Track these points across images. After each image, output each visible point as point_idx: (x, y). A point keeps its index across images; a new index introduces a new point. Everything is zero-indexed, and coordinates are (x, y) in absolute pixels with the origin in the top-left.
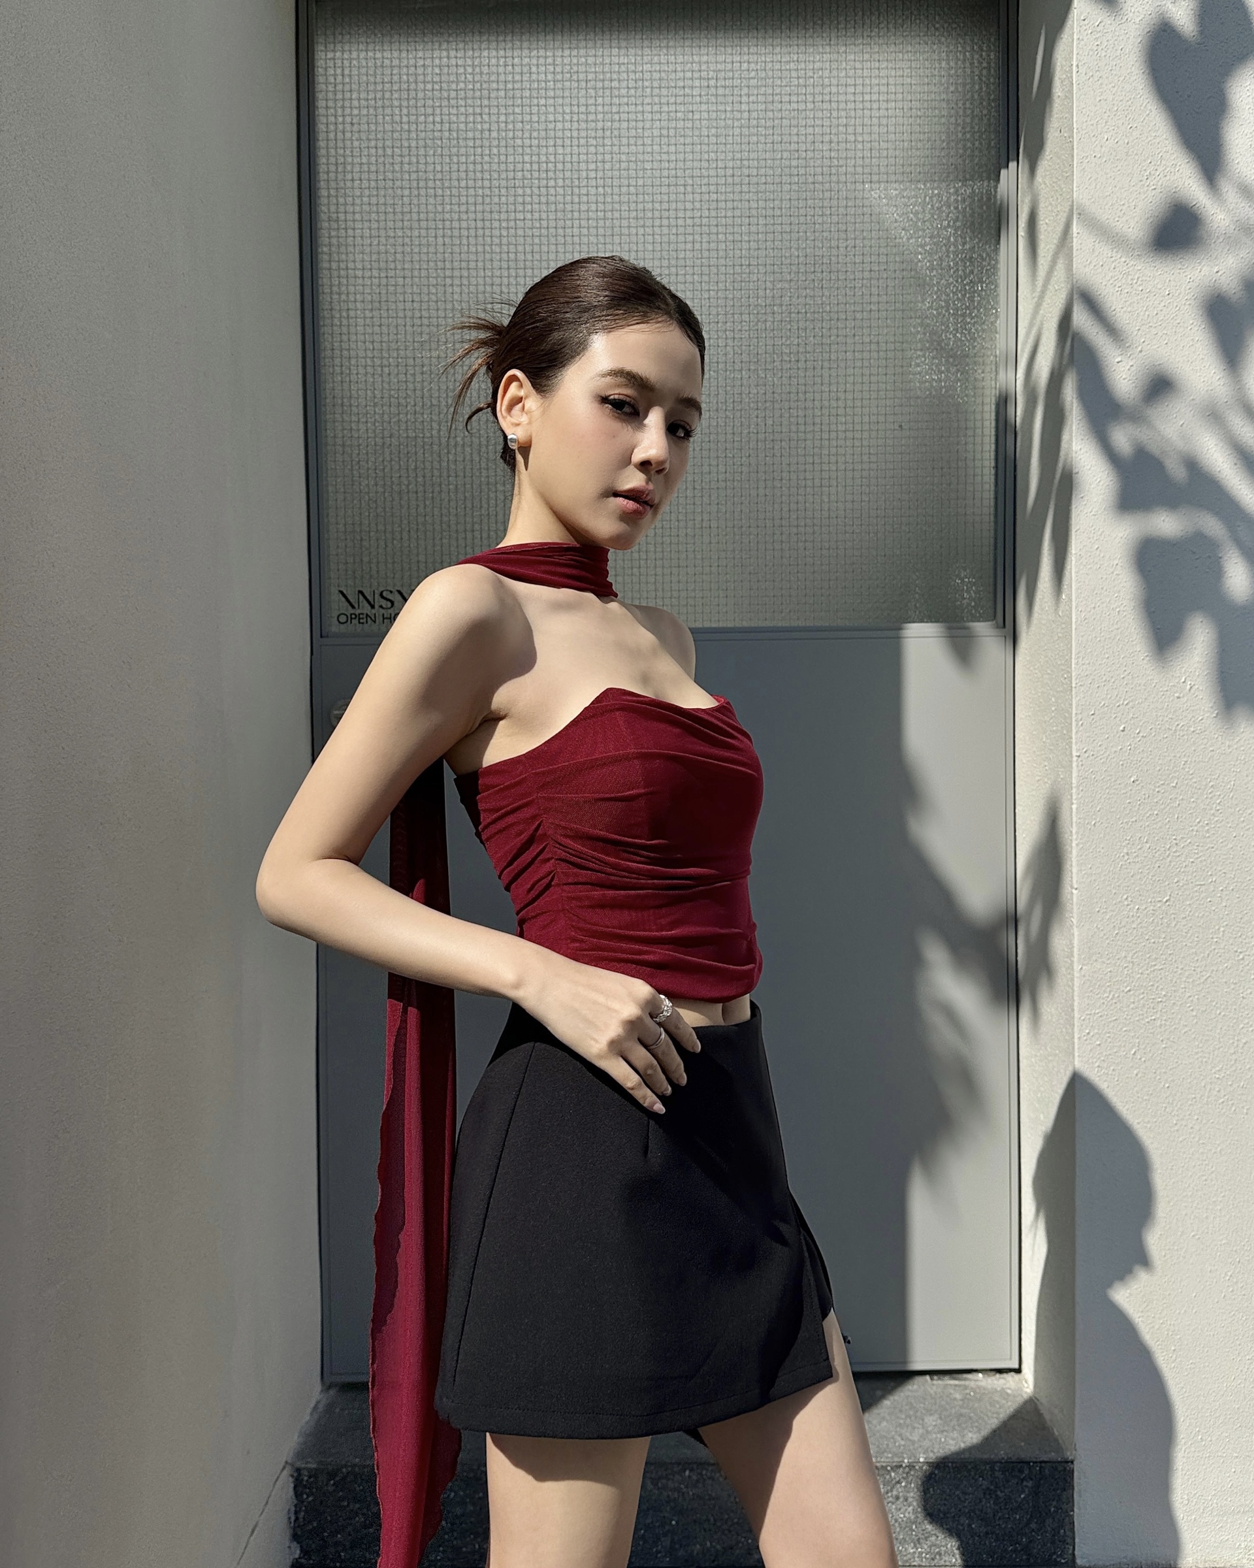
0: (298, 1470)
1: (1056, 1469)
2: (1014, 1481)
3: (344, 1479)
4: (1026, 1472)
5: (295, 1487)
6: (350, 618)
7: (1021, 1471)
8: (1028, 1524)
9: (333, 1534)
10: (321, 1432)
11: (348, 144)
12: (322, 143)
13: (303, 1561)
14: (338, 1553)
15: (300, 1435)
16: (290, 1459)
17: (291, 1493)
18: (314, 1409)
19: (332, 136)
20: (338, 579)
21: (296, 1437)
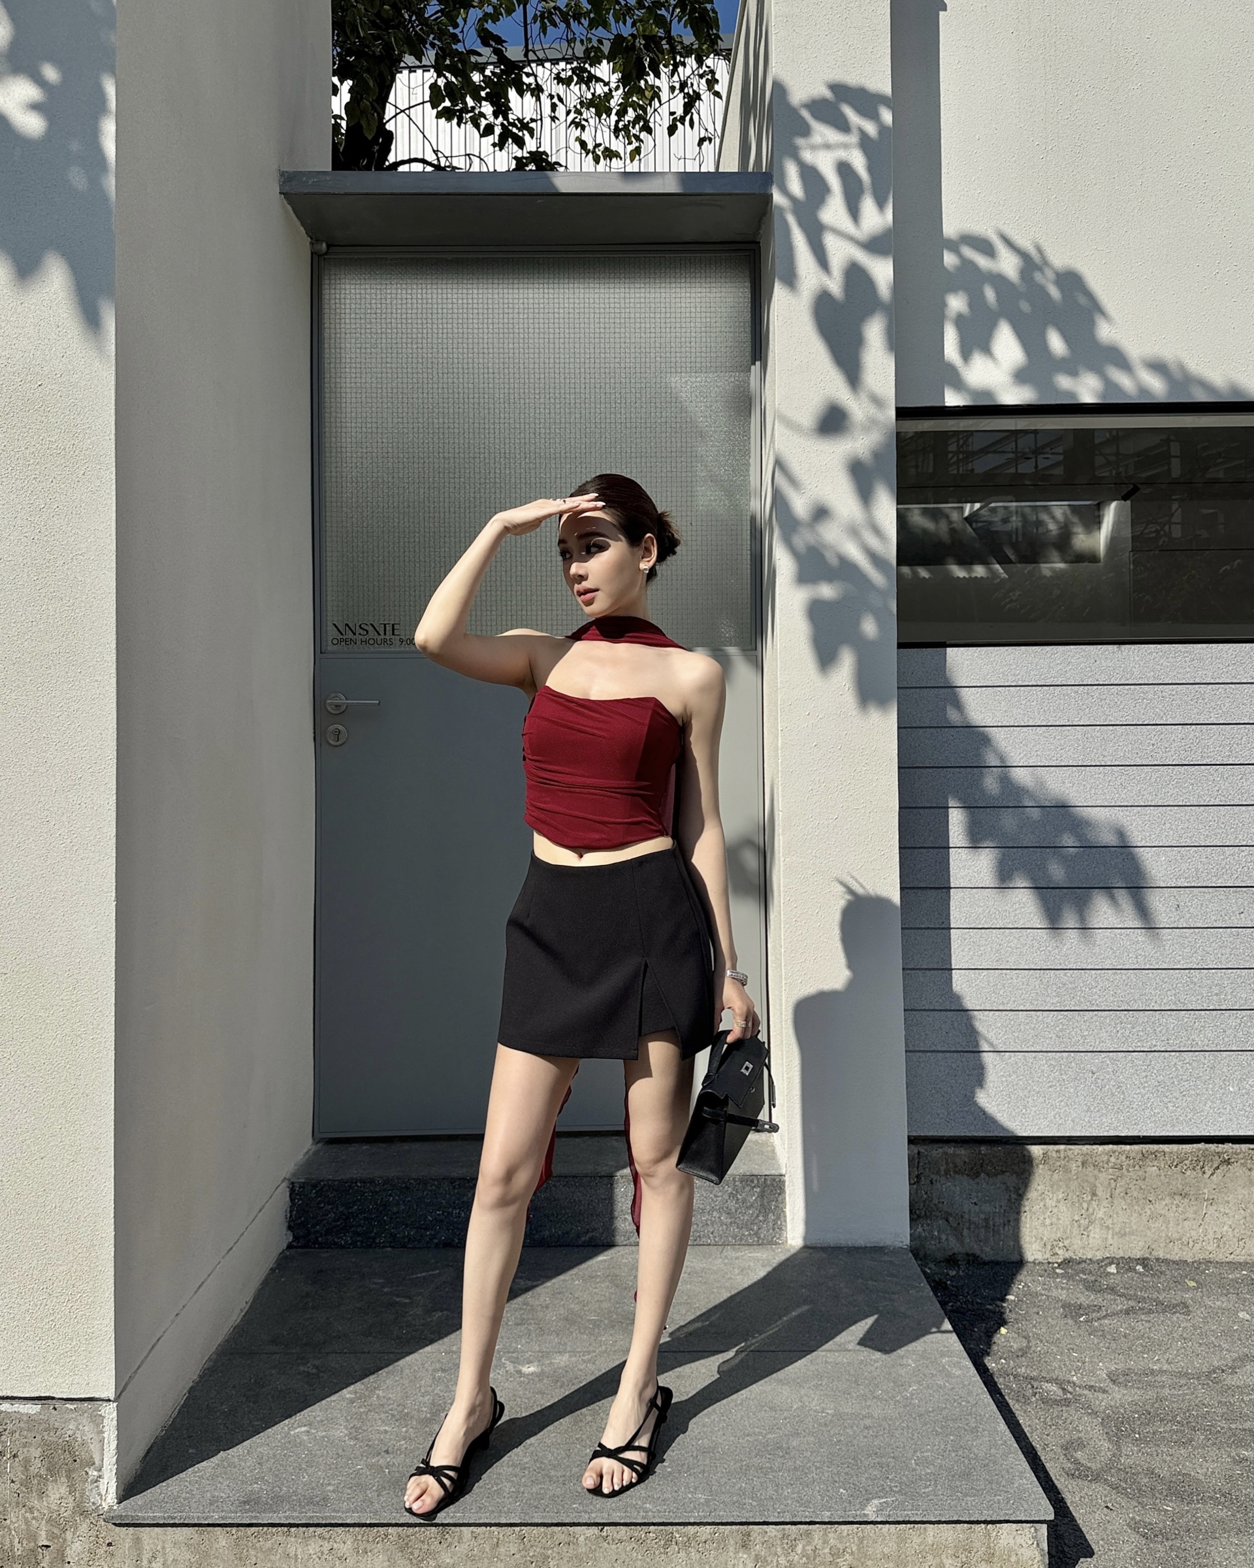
0: (293, 1183)
1: (774, 1180)
2: (748, 1188)
3: (322, 1188)
4: (756, 1182)
5: (290, 1195)
6: (341, 640)
7: (752, 1181)
8: (758, 1216)
9: (314, 1226)
10: (310, 1163)
11: (343, 346)
12: (326, 346)
13: (294, 1244)
14: (317, 1238)
15: (295, 1165)
16: (287, 1177)
17: (288, 1199)
18: (307, 1153)
19: (333, 341)
20: (333, 616)
21: (292, 1165)
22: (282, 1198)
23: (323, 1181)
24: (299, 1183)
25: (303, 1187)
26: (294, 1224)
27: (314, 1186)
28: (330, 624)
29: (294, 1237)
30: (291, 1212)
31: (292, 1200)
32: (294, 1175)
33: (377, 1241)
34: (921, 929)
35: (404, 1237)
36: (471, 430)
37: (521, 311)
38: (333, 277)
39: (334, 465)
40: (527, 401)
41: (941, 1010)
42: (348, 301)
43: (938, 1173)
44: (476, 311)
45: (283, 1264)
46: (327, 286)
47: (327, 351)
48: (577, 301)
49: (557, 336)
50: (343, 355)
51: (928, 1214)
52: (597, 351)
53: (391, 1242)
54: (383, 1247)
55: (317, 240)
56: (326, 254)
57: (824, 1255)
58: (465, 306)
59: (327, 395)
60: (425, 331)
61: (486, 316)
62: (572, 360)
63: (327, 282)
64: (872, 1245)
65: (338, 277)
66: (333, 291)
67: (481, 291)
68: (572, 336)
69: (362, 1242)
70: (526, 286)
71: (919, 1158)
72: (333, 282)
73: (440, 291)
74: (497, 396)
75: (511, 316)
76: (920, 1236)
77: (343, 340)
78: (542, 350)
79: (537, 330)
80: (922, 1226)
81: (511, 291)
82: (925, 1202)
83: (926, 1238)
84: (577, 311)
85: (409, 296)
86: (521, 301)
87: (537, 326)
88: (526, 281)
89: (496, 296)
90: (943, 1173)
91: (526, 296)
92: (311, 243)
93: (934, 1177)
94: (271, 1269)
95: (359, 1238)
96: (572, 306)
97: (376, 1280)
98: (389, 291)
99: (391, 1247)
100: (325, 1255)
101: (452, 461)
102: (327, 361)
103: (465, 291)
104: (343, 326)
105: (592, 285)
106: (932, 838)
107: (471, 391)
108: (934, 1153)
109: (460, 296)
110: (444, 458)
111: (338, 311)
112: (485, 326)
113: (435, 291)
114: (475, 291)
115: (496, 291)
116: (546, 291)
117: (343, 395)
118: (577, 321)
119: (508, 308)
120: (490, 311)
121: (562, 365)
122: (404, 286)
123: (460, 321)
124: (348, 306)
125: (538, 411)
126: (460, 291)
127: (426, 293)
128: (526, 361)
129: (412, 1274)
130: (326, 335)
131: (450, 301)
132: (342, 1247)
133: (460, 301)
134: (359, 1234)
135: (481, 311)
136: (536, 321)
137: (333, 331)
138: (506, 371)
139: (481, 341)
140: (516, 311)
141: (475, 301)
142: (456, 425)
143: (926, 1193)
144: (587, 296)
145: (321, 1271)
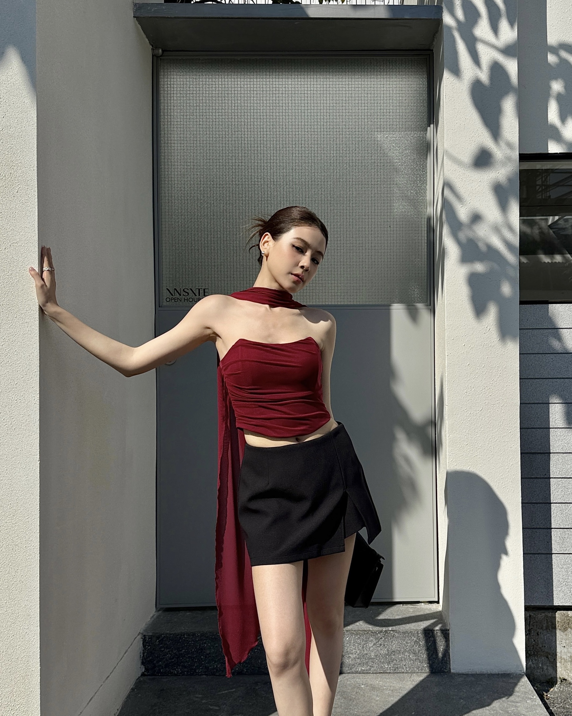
0: (144, 636)
4: (431, 634)
5: (143, 643)
8: (432, 655)
9: (158, 662)
10: (154, 624)
11: (172, 114)
12: (162, 114)
13: (146, 673)
14: (160, 670)
15: (146, 624)
16: (141, 632)
17: (142, 645)
18: (153, 617)
19: (166, 111)
20: (166, 284)
21: (144, 624)
22: (138, 645)
23: (163, 634)
24: (149, 636)
25: (151, 638)
26: (145, 661)
27: (158, 638)
28: (165, 288)
29: (145, 669)
30: (143, 653)
31: (144, 646)
32: (146, 630)
33: (197, 671)
34: (532, 478)
35: (214, 669)
36: (253, 167)
37: (284, 92)
38: (166, 71)
39: (167, 189)
40: (288, 149)
41: (544, 528)
42: (175, 86)
43: (542, 628)
44: (255, 92)
45: (138, 686)
46: (162, 77)
47: (162, 117)
48: (319, 86)
49: (306, 108)
50: (172, 120)
51: (536, 653)
52: (331, 117)
53: (206, 672)
54: (201, 675)
55: (156, 48)
56: (161, 56)
57: (473, 679)
58: (249, 89)
59: (163, 145)
60: (224, 105)
61: (262, 95)
62: (316, 123)
63: (162, 74)
64: (503, 673)
65: (169, 71)
66: (166, 80)
67: (258, 80)
68: (316, 108)
69: (188, 672)
70: (287, 77)
71: (530, 619)
72: (166, 73)
73: (233, 80)
74: (269, 145)
75: (277, 95)
76: (530, 667)
77: (172, 111)
78: (297, 117)
79: (294, 105)
80: (532, 661)
81: (277, 80)
82: (533, 646)
83: (534, 668)
84: (319, 92)
85: (214, 83)
86: (284, 86)
87: (293, 102)
88: (287, 73)
89: (268, 83)
90: (545, 628)
91: (287, 83)
92: (153, 49)
93: (540, 631)
94: (132, 689)
95: (186, 670)
96: (315, 89)
97: (197, 695)
98: (201, 80)
99: (205, 675)
100: (165, 680)
101: (240, 186)
102: (162, 123)
103: (249, 80)
104: (172, 101)
105: (328, 76)
106: (539, 422)
107: (253, 142)
108: (539, 616)
109: (246, 83)
110: (236, 184)
111: (169, 92)
112: (262, 101)
113: (230, 80)
114: (255, 80)
115: (268, 80)
116: (299, 80)
117: (173, 145)
118: (319, 99)
119: (276, 90)
120: (264, 92)
121: (309, 127)
122: (210, 77)
123: (246, 98)
124: (175, 89)
125: (294, 155)
126: (246, 80)
127: (224, 81)
128: (287, 124)
129: (219, 692)
130: (162, 107)
131: (239, 86)
132: (176, 675)
133: (246, 86)
134: (185, 667)
135: (259, 92)
136: (293, 98)
137: (166, 105)
138: (274, 130)
139: (259, 111)
140: (281, 92)
141: (255, 86)
142: (243, 164)
143: (534, 641)
144: (325, 83)
145: (163, 690)
